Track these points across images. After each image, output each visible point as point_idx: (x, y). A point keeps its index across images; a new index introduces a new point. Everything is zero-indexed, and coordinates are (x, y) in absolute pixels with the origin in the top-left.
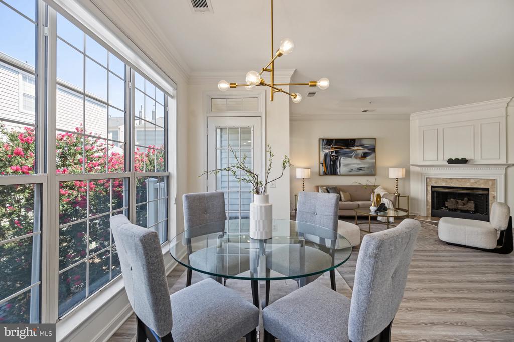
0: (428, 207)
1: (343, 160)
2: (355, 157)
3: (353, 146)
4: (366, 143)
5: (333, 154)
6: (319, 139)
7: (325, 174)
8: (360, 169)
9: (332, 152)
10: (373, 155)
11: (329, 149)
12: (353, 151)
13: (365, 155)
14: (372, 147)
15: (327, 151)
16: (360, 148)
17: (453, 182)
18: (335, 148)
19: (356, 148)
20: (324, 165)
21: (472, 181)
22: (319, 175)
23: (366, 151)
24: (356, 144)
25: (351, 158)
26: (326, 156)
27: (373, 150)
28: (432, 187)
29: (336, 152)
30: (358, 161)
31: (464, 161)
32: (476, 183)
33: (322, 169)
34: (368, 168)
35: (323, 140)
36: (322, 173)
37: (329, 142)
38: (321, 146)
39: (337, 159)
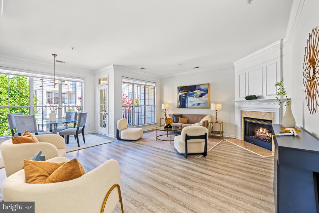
1: (189, 99)
3: (195, 90)
4: (202, 87)
5: (184, 95)
6: (177, 87)
7: (180, 107)
8: (199, 104)
9: (183, 94)
10: (207, 95)
11: (182, 92)
12: (195, 93)
13: (202, 95)
14: (206, 90)
15: (180, 94)
16: (199, 91)
18: (185, 92)
20: (179, 101)
21: (263, 114)
22: (177, 108)
23: (202, 92)
25: (194, 97)
26: (180, 96)
28: (244, 118)
29: (185, 94)
30: (198, 99)
32: (265, 115)
33: (179, 104)
34: (204, 103)
35: (179, 87)
36: (178, 107)
37: (181, 89)
38: (178, 91)
39: (186, 98)
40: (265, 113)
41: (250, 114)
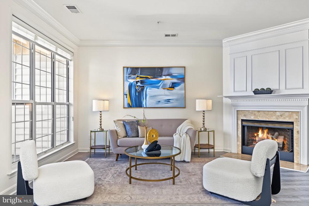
0: (238, 143)
1: (149, 91)
2: (162, 87)
3: (161, 76)
4: (174, 72)
5: (139, 84)
6: (124, 67)
7: (130, 106)
8: (168, 101)
9: (137, 82)
10: (183, 85)
11: (134, 78)
12: (160, 81)
13: (173, 86)
14: (182, 77)
15: (132, 81)
16: (168, 77)
17: (261, 116)
18: (141, 77)
19: (164, 78)
20: (128, 96)
21: (278, 114)
22: (124, 108)
23: (175, 80)
24: (163, 73)
25: (158, 88)
26: (130, 87)
27: (182, 79)
28: (242, 120)
29: (142, 82)
30: (166, 92)
31: (269, 91)
32: (281, 116)
33: (128, 100)
34: (177, 100)
35: (128, 68)
36: (126, 106)
37: (134, 71)
38: (125, 75)
39: (143, 90)
40: (282, 113)
41: (255, 115)
